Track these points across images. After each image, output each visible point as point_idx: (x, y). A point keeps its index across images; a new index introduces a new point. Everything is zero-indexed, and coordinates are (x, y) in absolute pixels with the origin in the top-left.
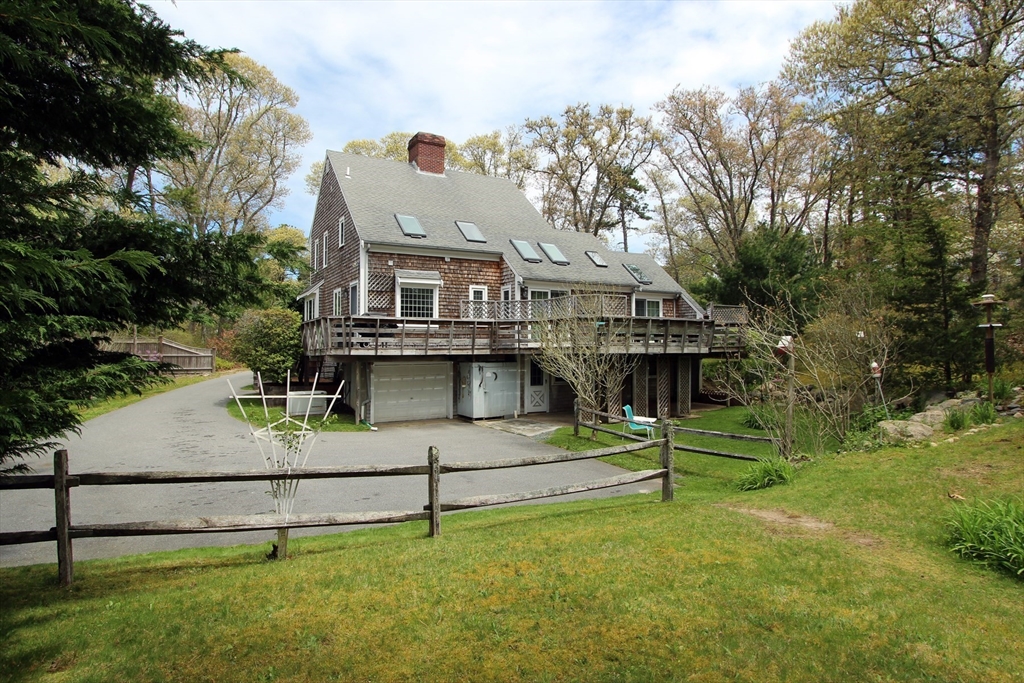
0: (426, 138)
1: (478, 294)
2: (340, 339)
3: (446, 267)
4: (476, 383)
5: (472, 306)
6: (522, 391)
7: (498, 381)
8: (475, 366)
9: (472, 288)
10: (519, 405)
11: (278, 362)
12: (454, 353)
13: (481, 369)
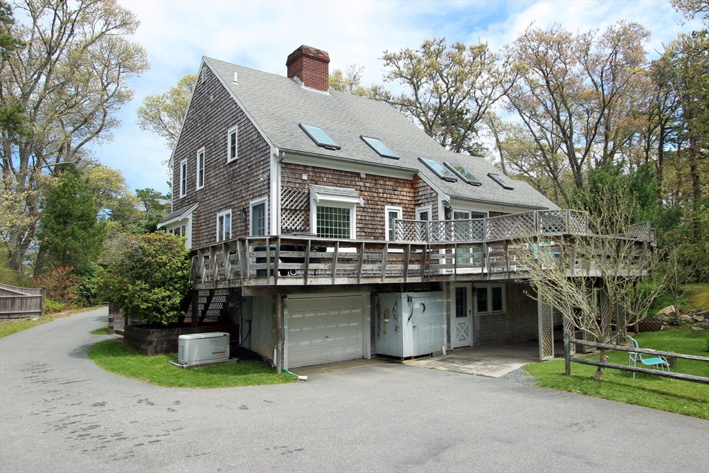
0: (310, 52)
1: (393, 215)
2: (262, 266)
3: (361, 184)
4: (405, 316)
6: (449, 324)
7: (427, 314)
8: (404, 295)
9: (388, 209)
10: (445, 340)
11: (163, 298)
12: (386, 281)
13: (409, 300)
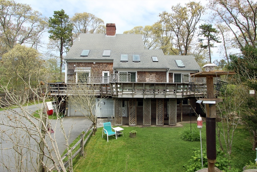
1: (106, 74)
3: (94, 66)
4: (97, 105)
5: (103, 78)
7: (105, 105)
8: (96, 99)
9: (103, 72)
10: (114, 114)
13: (99, 100)
